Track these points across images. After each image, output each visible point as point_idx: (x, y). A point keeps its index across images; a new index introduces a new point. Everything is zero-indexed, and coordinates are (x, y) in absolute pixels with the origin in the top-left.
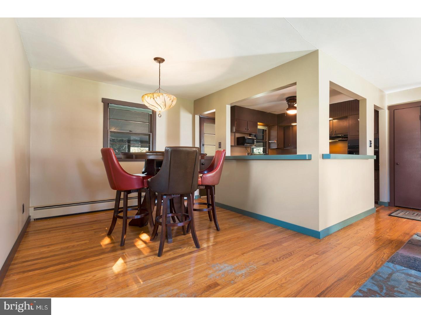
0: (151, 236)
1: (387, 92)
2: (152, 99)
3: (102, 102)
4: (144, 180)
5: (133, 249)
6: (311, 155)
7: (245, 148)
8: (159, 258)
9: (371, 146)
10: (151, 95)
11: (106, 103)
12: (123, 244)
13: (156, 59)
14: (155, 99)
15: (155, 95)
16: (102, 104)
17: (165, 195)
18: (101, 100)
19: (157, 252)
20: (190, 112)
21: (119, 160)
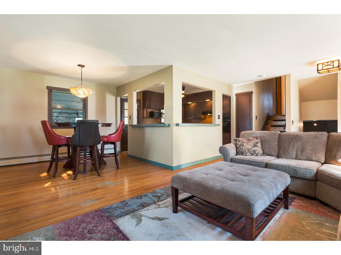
0: (73, 171)
1: (235, 86)
2: (75, 90)
3: (47, 88)
4: (69, 139)
5: (60, 178)
6: (170, 124)
7: (156, 119)
8: (74, 181)
9: (219, 118)
10: (74, 88)
11: (50, 90)
12: (54, 176)
13: (79, 65)
14: (77, 90)
15: (77, 88)
16: (47, 90)
17: (79, 147)
18: (46, 88)
19: (73, 179)
20: (114, 95)
21: (52, 127)
